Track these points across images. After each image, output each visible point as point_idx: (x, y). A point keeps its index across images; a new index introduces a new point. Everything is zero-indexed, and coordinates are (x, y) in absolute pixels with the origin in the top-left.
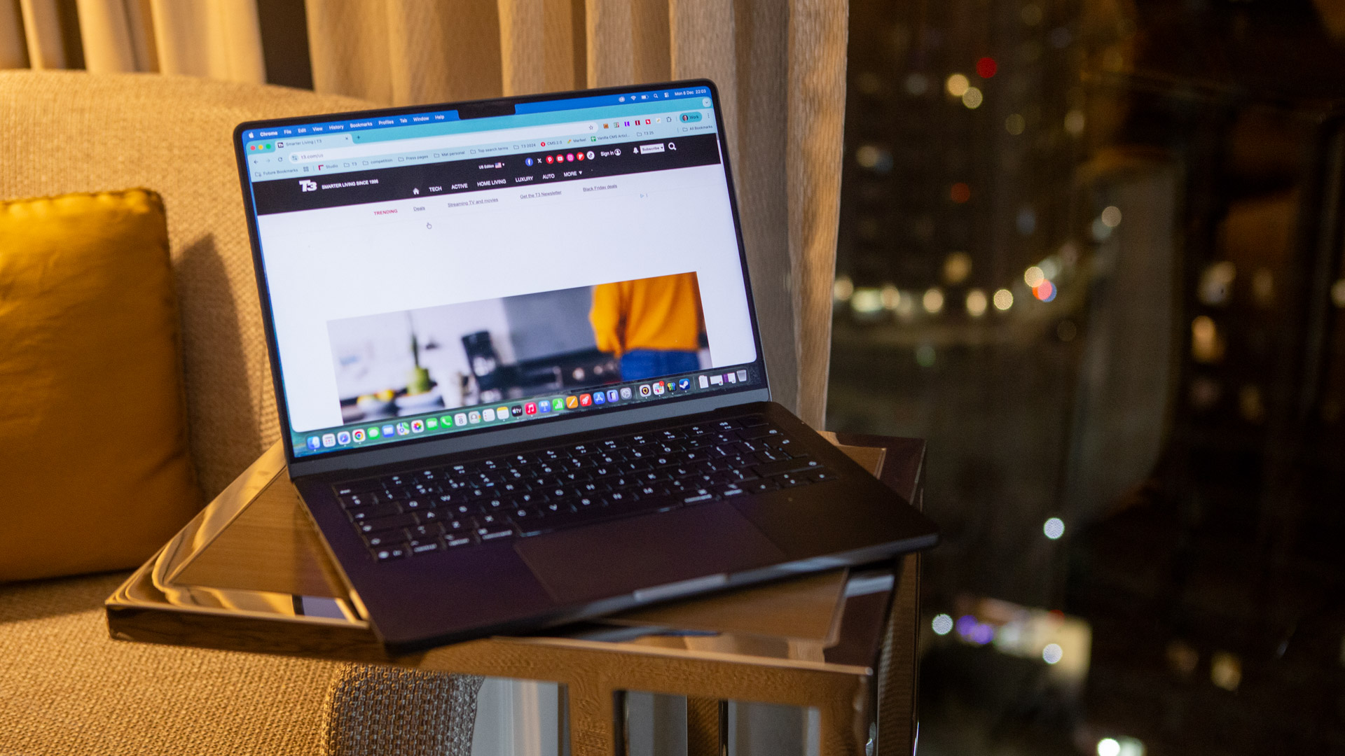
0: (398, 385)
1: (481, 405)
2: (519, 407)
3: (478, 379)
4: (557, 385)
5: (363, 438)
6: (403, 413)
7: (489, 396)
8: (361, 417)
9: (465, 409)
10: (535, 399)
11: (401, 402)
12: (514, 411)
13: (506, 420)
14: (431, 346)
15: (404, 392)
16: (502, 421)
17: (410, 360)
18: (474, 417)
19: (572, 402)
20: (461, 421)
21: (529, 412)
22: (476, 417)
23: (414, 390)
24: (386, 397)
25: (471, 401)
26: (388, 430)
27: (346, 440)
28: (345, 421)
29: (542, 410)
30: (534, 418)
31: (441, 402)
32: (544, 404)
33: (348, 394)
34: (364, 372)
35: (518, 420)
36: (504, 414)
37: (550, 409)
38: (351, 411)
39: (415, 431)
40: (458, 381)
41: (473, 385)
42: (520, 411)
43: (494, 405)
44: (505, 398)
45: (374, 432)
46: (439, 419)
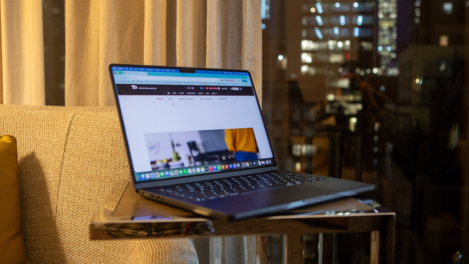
0: (169, 158)
1: (196, 166)
2: (207, 168)
3: (194, 157)
4: (218, 161)
5: (159, 176)
6: (171, 168)
7: (198, 164)
8: (158, 168)
9: (191, 167)
10: (212, 165)
11: (170, 164)
12: (206, 169)
13: (204, 172)
14: (178, 145)
15: (170, 160)
16: (202, 172)
17: (171, 150)
18: (194, 170)
19: (223, 167)
20: (190, 171)
21: (211, 170)
22: (194, 171)
23: (174, 160)
24: (165, 162)
25: (192, 165)
26: (167, 173)
27: (153, 176)
28: (153, 169)
29: (214, 169)
30: (212, 172)
31: (183, 164)
32: (215, 167)
33: (153, 160)
34: (157, 153)
35: (207, 172)
36: (203, 170)
37: (217, 169)
38: (154, 166)
39: (176, 174)
40: (187, 158)
41: (192, 159)
42: (208, 169)
43: (199, 167)
44: (203, 165)
45: (162, 174)
46: (183, 170)
